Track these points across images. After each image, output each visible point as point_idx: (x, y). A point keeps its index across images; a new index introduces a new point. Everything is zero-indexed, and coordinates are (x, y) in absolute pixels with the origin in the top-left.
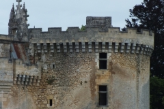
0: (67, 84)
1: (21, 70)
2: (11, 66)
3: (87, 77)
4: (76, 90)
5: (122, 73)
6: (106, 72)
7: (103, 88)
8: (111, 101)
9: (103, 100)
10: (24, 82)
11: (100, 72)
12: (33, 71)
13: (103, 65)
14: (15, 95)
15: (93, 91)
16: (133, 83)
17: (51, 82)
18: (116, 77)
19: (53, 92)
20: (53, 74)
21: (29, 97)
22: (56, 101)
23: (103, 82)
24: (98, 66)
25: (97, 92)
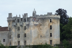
0: (44, 25)
1: (35, 23)
2: (33, 22)
3: (48, 24)
4: (46, 27)
5: (54, 23)
6: (51, 23)
7: (51, 26)
8: (52, 28)
9: (51, 28)
10: (36, 25)
11: (50, 23)
12: (37, 23)
13: (51, 22)
14: (34, 28)
15: (49, 27)
16: (57, 25)
17: (41, 25)
18: (53, 24)
19: (41, 27)
20: (41, 24)
21: (37, 28)
22: (42, 29)
23: (51, 25)
24: (50, 22)
25: (50, 27)
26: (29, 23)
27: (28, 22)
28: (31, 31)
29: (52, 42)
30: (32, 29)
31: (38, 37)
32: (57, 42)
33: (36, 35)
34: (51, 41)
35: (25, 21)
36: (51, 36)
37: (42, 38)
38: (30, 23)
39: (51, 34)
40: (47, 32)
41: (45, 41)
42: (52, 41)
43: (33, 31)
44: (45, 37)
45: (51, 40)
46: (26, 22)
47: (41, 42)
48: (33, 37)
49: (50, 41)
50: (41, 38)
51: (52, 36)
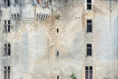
1: (40, 10)
2: (33, 8)
3: (80, 15)
4: (73, 23)
5: (101, 12)
6: (91, 11)
7: (89, 21)
8: (94, 29)
10: (41, 18)
11: (87, 11)
13: (89, 7)
14: (36, 26)
15: (83, 23)
16: (108, 18)
17: (58, 18)
18: (97, 14)
19: (58, 24)
20: (59, 13)
21: (44, 27)
22: (60, 30)
23: (89, 18)
25: (86, 24)
26: (21, 12)
27: (18, 7)
28: (26, 36)
29: (91, 72)
30: (29, 29)
31: (47, 56)
32: (108, 73)
33: (42, 50)
34: (89, 69)
35: (9, 5)
36: (89, 52)
37: (61, 58)
38: (24, 10)
39: (89, 46)
40: (76, 41)
41: (72, 68)
42: (91, 68)
43: (31, 35)
44: (70, 55)
45: (89, 66)
46: (12, 7)
47: (57, 73)
48: (33, 55)
49: (87, 68)
50: (57, 60)
51: (93, 53)
